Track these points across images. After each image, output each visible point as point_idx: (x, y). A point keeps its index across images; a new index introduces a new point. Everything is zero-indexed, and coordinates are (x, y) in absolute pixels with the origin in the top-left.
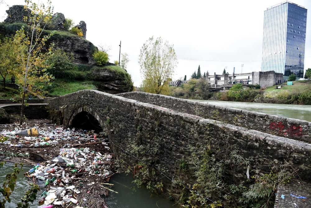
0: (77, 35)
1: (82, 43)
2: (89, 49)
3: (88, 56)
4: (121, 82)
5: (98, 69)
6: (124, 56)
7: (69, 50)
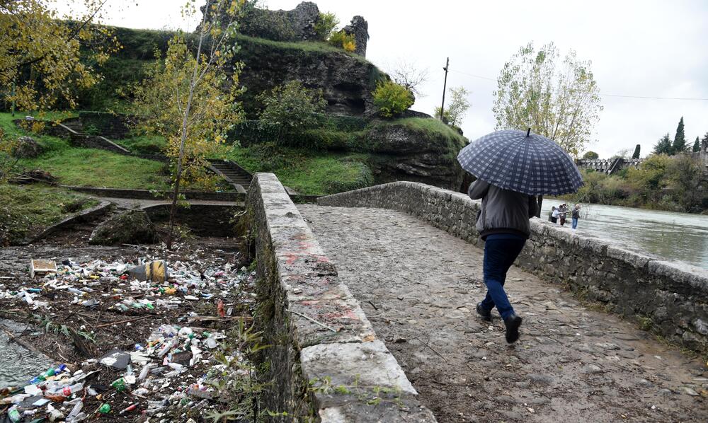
0: (343, 48)
1: (351, 67)
2: (367, 80)
3: (364, 96)
4: (438, 158)
5: (383, 125)
6: (457, 95)
7: (322, 83)
